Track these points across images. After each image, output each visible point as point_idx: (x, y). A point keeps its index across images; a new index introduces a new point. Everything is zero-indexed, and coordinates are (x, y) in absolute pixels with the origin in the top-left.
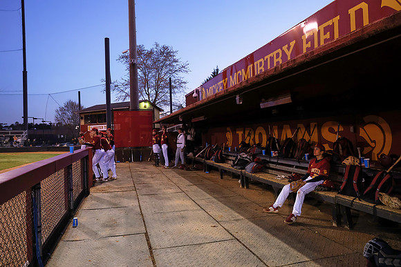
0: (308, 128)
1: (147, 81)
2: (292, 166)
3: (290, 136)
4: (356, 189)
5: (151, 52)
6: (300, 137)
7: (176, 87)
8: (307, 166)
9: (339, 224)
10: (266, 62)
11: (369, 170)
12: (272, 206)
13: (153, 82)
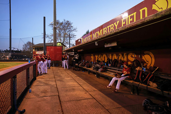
0: (123, 55)
1: (60, 34)
2: (116, 70)
3: (116, 58)
4: (140, 80)
5: (62, 23)
6: (120, 59)
7: (72, 37)
8: (122, 70)
9: (134, 93)
10: (107, 29)
11: (145, 72)
12: (108, 85)
13: (62, 35)
